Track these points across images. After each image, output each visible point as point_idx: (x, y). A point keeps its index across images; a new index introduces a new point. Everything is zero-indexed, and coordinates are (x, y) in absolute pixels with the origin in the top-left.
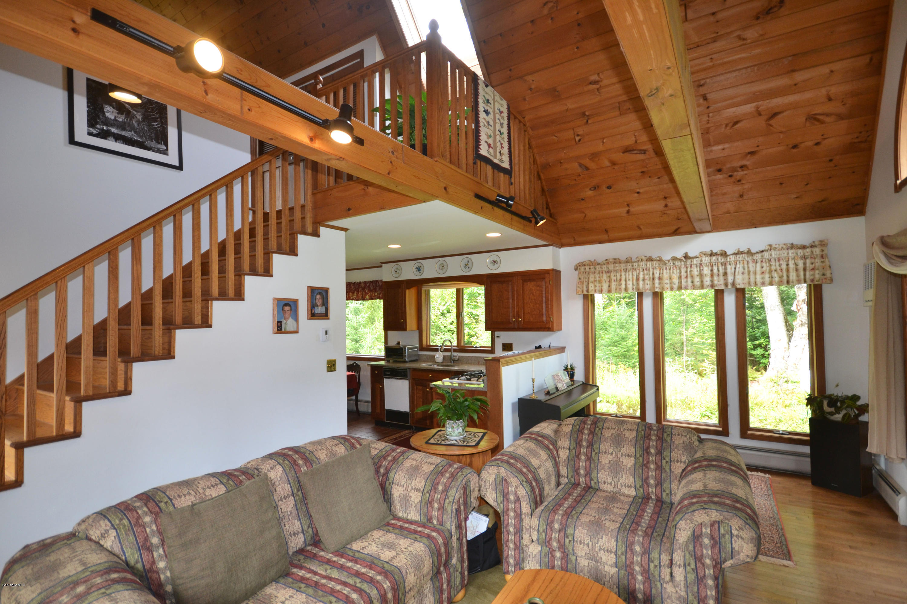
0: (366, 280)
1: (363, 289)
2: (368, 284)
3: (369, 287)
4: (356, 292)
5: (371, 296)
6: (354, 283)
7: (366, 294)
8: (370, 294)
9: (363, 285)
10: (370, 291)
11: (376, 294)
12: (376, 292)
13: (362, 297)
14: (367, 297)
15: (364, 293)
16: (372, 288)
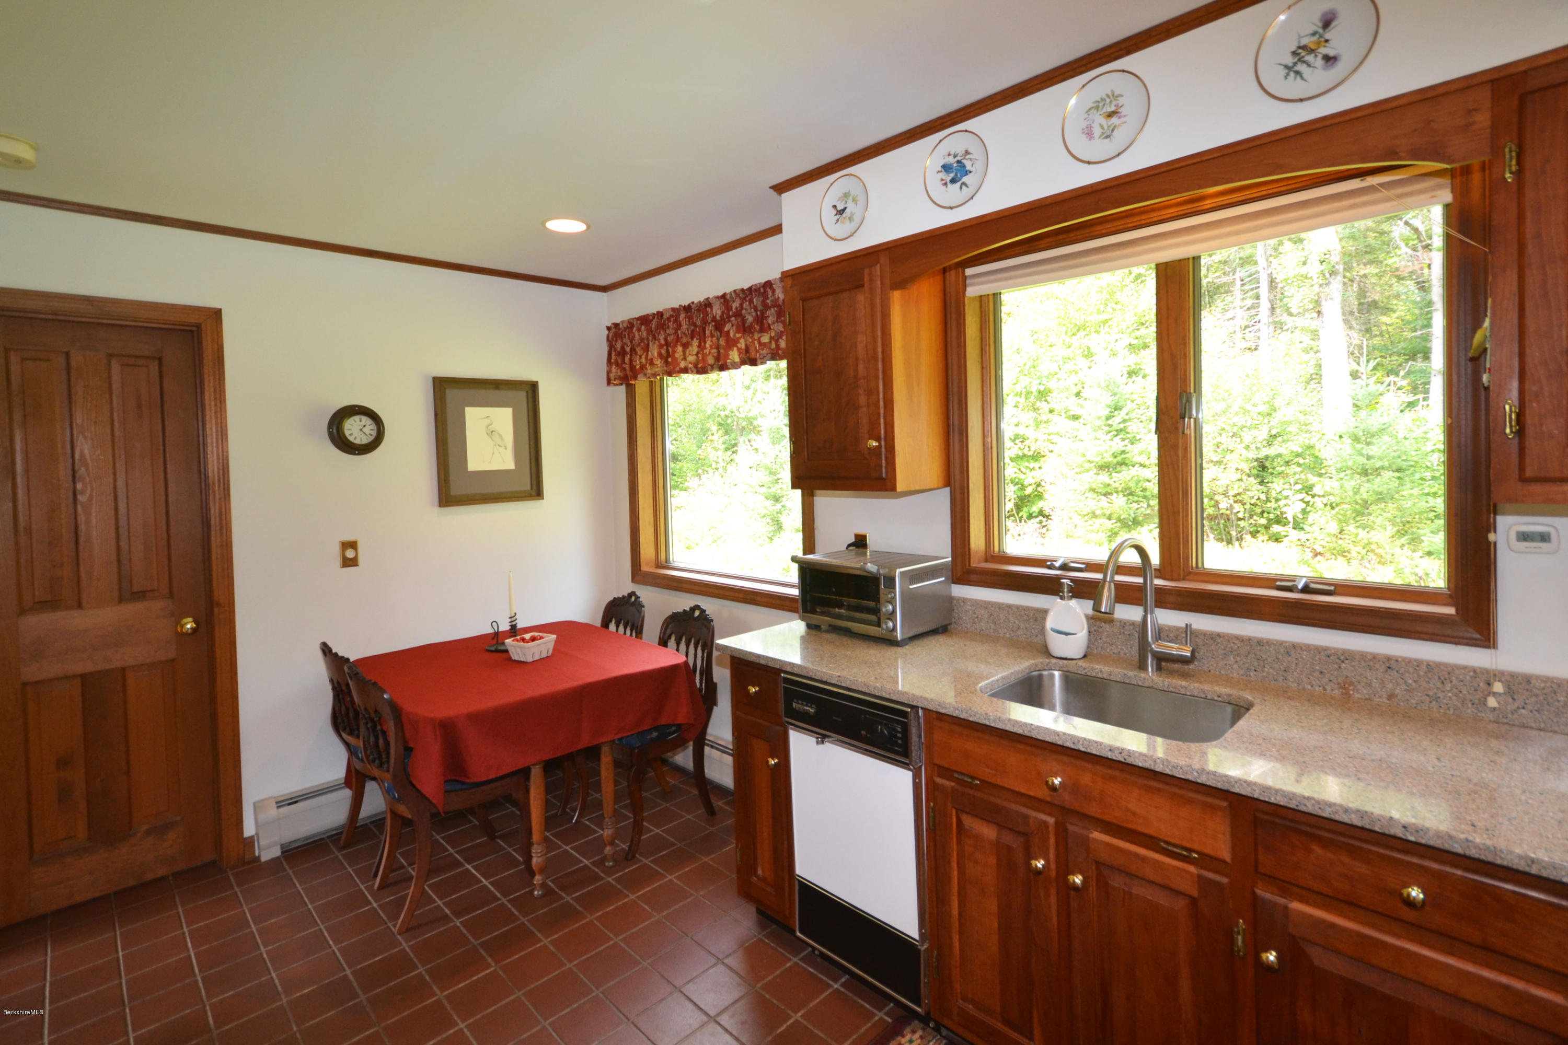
0: (728, 291)
1: (719, 326)
2: (735, 305)
3: (738, 314)
4: (695, 343)
5: (747, 350)
6: (687, 309)
7: (731, 343)
8: (742, 344)
9: (717, 311)
10: (745, 329)
11: (765, 339)
12: (762, 330)
13: (717, 359)
14: (735, 355)
15: (722, 342)
16: (750, 319)
